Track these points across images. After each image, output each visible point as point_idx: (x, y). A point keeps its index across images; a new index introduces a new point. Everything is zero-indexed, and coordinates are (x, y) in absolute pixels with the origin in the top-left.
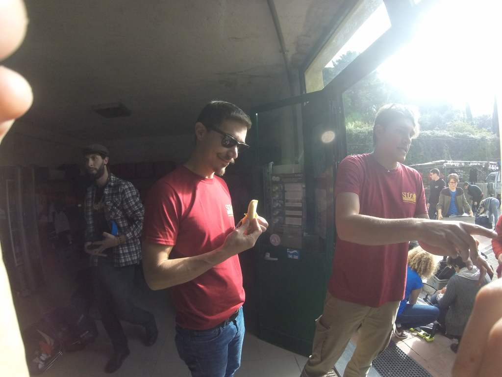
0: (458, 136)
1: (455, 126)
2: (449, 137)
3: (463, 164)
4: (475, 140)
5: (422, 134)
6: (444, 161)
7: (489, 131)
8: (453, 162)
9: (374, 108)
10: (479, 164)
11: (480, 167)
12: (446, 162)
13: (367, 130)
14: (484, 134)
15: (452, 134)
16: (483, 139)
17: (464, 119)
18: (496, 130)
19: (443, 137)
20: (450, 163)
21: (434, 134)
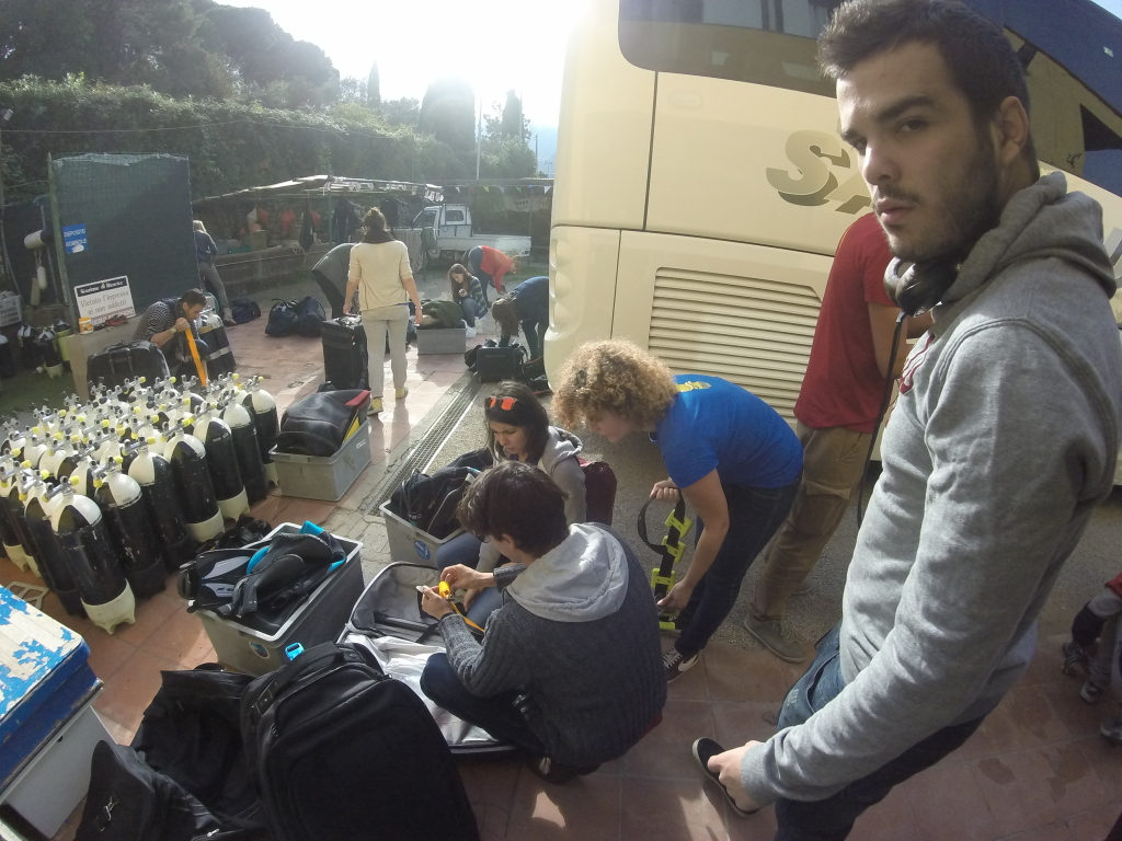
0: (352, 129)
1: (346, 110)
2: (331, 128)
3: (371, 187)
4: (388, 141)
5: (270, 115)
6: (324, 177)
8: (348, 182)
10: (404, 188)
11: (406, 193)
12: (330, 180)
13: (120, 95)
15: (340, 124)
16: (406, 141)
17: (363, 101)
19: (322, 125)
20: (340, 183)
21: (297, 118)
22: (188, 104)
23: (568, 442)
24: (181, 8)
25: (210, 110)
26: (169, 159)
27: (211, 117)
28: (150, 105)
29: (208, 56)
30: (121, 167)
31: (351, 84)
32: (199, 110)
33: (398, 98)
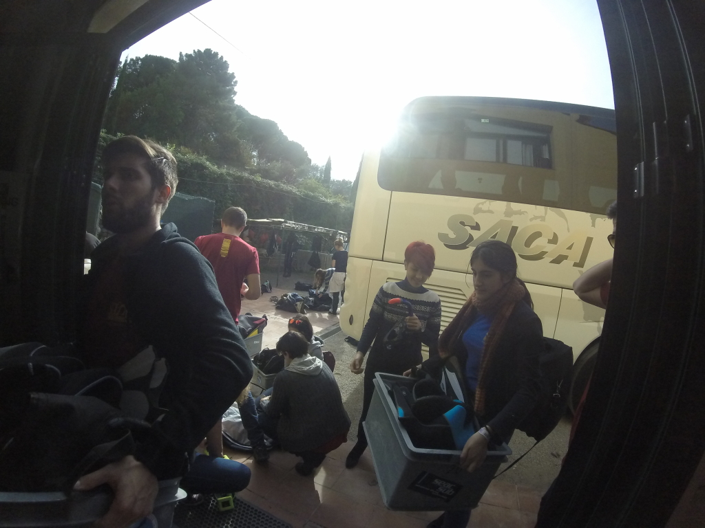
0: (307, 195)
1: (307, 184)
3: (306, 228)
4: (327, 204)
5: (263, 183)
6: (283, 220)
7: (345, 199)
8: (295, 224)
9: (213, 135)
10: (326, 231)
11: (326, 234)
12: (285, 222)
14: (338, 200)
15: (301, 192)
16: (336, 205)
17: (320, 179)
18: (353, 199)
19: (290, 192)
20: (291, 224)
21: (278, 186)
22: (224, 171)
23: (318, 342)
24: (230, 115)
25: (234, 175)
26: (207, 201)
27: (234, 179)
28: (204, 168)
29: (241, 141)
30: (183, 200)
31: (316, 168)
32: (229, 174)
33: (341, 179)
